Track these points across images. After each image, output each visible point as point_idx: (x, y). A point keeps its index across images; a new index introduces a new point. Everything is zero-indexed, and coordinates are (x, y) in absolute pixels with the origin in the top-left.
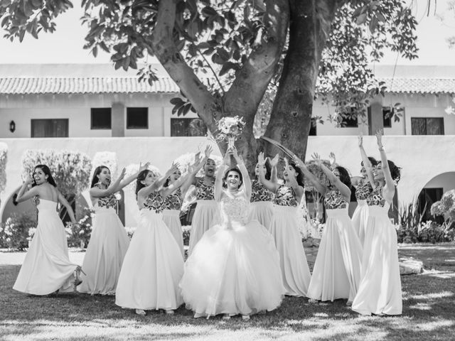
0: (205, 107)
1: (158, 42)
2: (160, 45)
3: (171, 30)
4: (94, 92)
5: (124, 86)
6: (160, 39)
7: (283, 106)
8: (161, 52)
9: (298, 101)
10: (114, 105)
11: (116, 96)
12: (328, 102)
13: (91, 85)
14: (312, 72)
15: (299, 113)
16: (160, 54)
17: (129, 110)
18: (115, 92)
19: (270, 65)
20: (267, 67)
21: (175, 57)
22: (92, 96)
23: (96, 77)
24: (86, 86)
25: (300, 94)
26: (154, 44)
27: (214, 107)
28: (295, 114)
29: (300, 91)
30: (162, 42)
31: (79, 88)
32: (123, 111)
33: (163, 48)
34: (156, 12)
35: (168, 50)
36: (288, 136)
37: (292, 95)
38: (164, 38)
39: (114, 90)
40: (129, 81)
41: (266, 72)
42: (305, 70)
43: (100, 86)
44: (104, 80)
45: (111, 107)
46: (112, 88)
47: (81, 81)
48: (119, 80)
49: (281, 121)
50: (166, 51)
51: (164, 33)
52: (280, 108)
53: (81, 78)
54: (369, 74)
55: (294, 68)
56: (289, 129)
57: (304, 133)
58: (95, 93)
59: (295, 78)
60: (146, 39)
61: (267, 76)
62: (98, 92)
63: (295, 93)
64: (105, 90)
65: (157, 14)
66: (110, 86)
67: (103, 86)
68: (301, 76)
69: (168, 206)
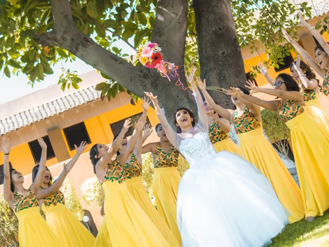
0: (131, 80)
1: (62, 33)
2: (65, 36)
3: (70, 17)
4: (25, 126)
5: (53, 109)
6: (63, 29)
7: (208, 50)
8: (69, 42)
9: (221, 40)
10: (49, 130)
11: (48, 122)
12: (257, 48)
13: (20, 120)
14: (224, 6)
15: (227, 51)
16: (68, 44)
17: (66, 130)
18: (46, 118)
19: (180, 14)
20: (178, 17)
21: (84, 42)
22: (24, 130)
23: (22, 111)
24: (16, 123)
25: (220, 32)
26: (59, 37)
27: (140, 76)
28: (223, 54)
29: (220, 29)
30: (65, 32)
31: (9, 127)
32: (61, 133)
33: (68, 37)
34: (50, 7)
35: (74, 37)
36: (224, 77)
37: (214, 36)
38: (66, 27)
39: (45, 116)
40: (55, 103)
41: (179, 23)
42: (217, 7)
43: (30, 118)
44: (31, 111)
45: (47, 134)
46: (42, 115)
47: (9, 121)
48: (45, 106)
49: (212, 65)
50: (73, 40)
51: (65, 23)
52: (206, 52)
53: (8, 117)
54: (286, 5)
55: (205, 9)
56: (223, 70)
57: (239, 69)
58: (27, 125)
59: (210, 18)
60: (49, 36)
61: (182, 26)
62: (29, 124)
63: (215, 32)
64: (35, 119)
65: (52, 9)
66: (39, 115)
67: (32, 117)
68: (215, 14)
69: (128, 175)
